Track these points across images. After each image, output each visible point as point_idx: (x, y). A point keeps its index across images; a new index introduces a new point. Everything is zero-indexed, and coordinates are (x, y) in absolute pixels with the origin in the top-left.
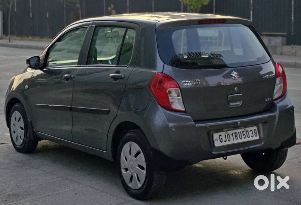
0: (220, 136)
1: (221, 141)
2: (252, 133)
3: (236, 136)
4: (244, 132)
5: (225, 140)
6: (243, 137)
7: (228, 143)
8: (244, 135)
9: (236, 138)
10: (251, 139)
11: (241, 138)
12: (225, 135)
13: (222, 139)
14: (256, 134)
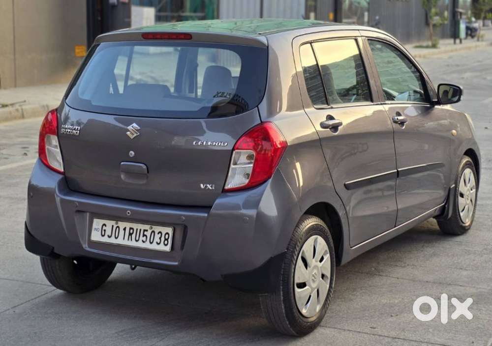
0: (104, 227)
1: (103, 234)
2: (160, 238)
3: (130, 234)
4: (147, 231)
5: (110, 234)
6: (142, 238)
7: (112, 240)
8: (144, 235)
9: (130, 236)
10: (154, 247)
11: (137, 239)
12: (113, 226)
13: (105, 230)
14: (166, 242)
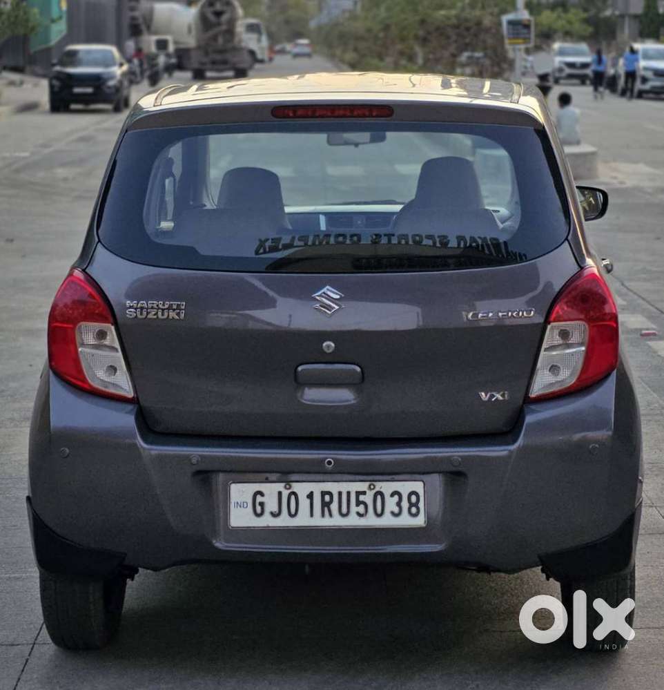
0: (258, 496)
1: (259, 511)
2: (399, 504)
3: (326, 505)
4: (364, 493)
5: (275, 509)
6: (354, 508)
7: (284, 521)
8: (358, 503)
9: (326, 509)
10: (387, 521)
11: (344, 510)
12: (280, 493)
13: (262, 504)
